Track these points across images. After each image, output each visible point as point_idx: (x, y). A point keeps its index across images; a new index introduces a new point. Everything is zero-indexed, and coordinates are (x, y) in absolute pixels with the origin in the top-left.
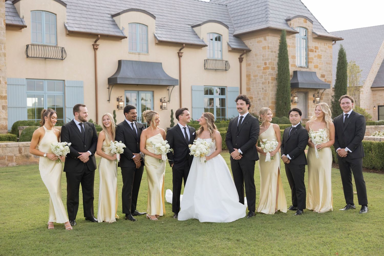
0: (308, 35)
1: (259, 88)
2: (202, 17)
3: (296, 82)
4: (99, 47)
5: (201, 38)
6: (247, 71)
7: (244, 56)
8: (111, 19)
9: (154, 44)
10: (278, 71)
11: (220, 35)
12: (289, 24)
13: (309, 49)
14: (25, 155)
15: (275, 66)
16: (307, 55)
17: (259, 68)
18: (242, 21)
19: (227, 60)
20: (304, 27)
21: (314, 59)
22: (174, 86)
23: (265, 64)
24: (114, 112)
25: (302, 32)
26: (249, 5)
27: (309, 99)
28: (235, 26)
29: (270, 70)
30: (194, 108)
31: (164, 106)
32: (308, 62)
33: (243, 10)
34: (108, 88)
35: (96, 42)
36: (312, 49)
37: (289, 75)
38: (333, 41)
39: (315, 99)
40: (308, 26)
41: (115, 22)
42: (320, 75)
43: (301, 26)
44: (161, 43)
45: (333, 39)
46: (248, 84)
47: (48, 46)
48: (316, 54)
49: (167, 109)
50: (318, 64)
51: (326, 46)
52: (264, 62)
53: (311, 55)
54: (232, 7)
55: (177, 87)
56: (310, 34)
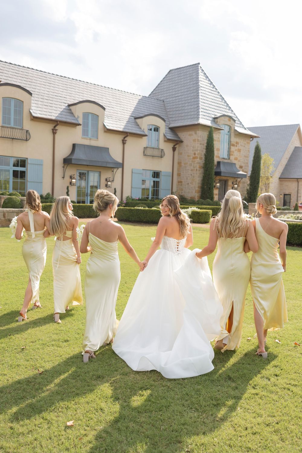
0: (231, 132)
1: (188, 174)
2: (143, 110)
3: (218, 170)
4: (58, 132)
5: (143, 129)
6: (179, 159)
7: (176, 146)
8: (68, 108)
9: (103, 131)
10: (205, 161)
11: (158, 127)
12: (216, 122)
13: (231, 144)
14: (8, 219)
15: (202, 156)
16: (229, 148)
17: (189, 157)
18: (177, 116)
19: (163, 149)
20: (228, 125)
21: (235, 152)
22: (118, 168)
23: (195, 154)
24: (68, 188)
25: (227, 129)
26: (183, 102)
27: (229, 186)
28: (171, 119)
29: (198, 159)
30: (133, 188)
31: (108, 185)
32: (230, 155)
33: (177, 106)
34: (63, 167)
35: (55, 127)
36: (233, 144)
37: (214, 165)
38: (251, 138)
39: (233, 186)
40: (232, 124)
41: (71, 111)
42: (239, 166)
43: (226, 123)
44: (109, 131)
45: (252, 136)
46: (178, 170)
47: (16, 128)
48: (237, 148)
49: (111, 188)
50: (238, 157)
51: (245, 142)
52: (193, 152)
53: (233, 148)
54: (168, 103)
55: (120, 169)
56: (232, 131)
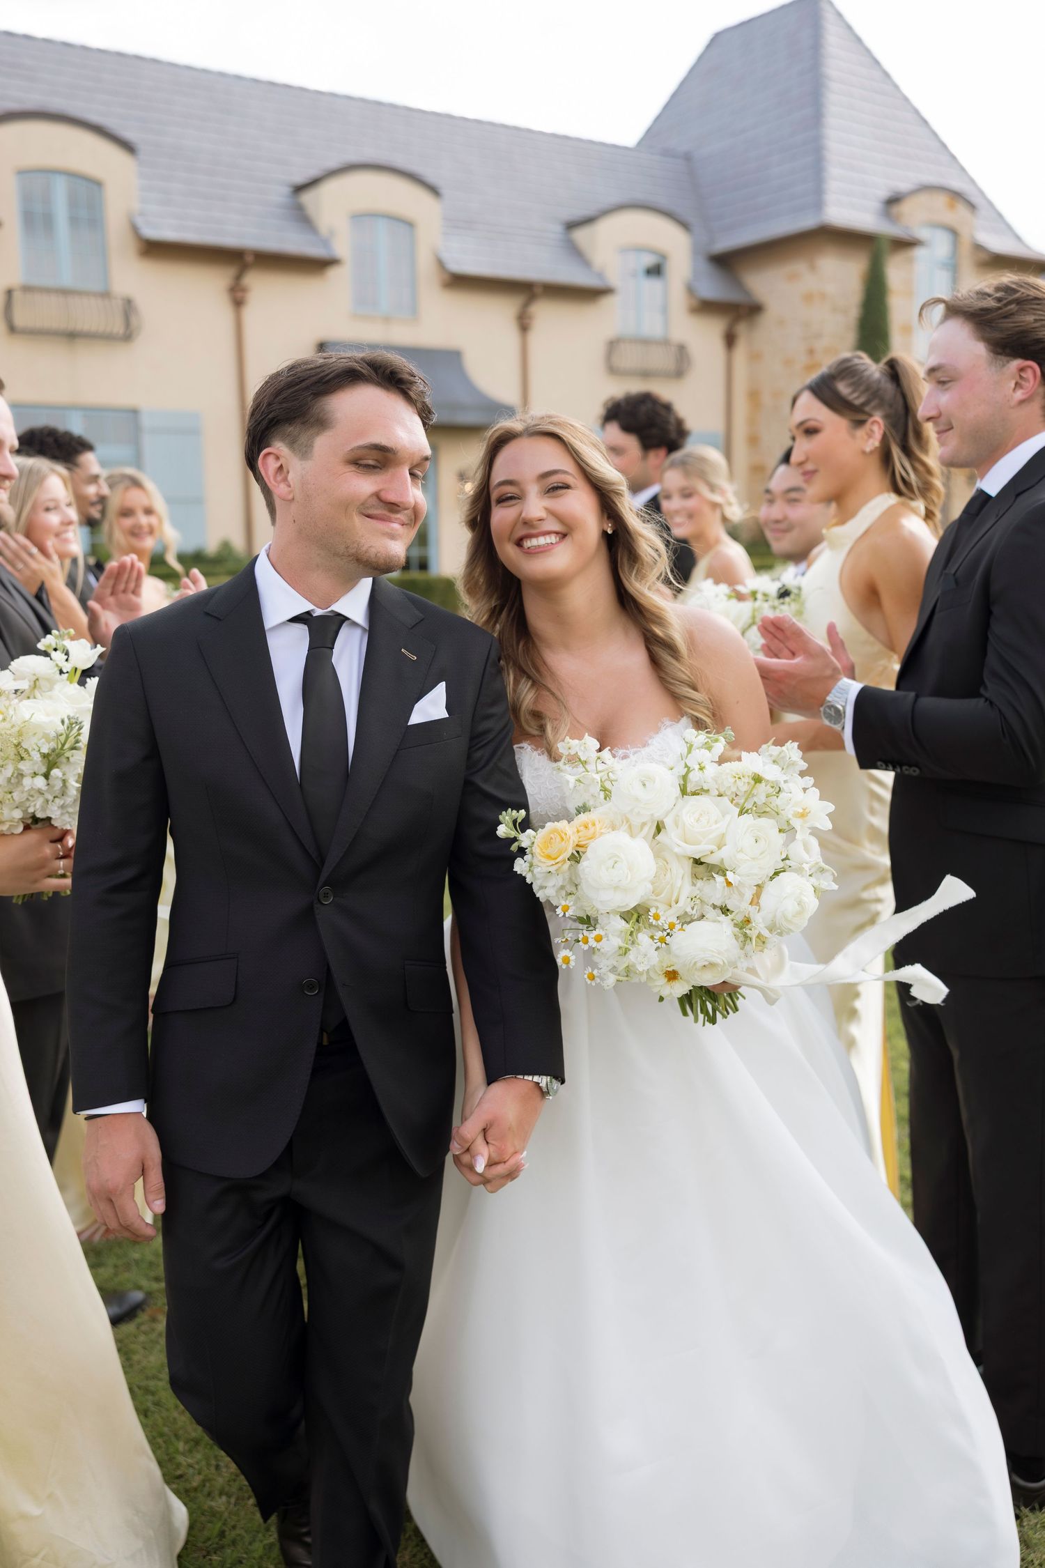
0: (960, 256)
4: (252, 297)
5: (597, 267)
6: (749, 379)
7: (741, 329)
8: (289, 200)
9: (437, 286)
11: (662, 259)
12: (896, 216)
17: (791, 368)
18: (740, 208)
19: (684, 343)
20: (948, 225)
23: (811, 352)
25: (940, 244)
26: (763, 151)
28: (715, 225)
33: (741, 169)
35: (238, 278)
40: (962, 223)
41: (304, 212)
43: (937, 218)
44: (460, 282)
46: (752, 421)
47: (79, 293)
52: (805, 347)
54: (706, 162)
56: (965, 250)
